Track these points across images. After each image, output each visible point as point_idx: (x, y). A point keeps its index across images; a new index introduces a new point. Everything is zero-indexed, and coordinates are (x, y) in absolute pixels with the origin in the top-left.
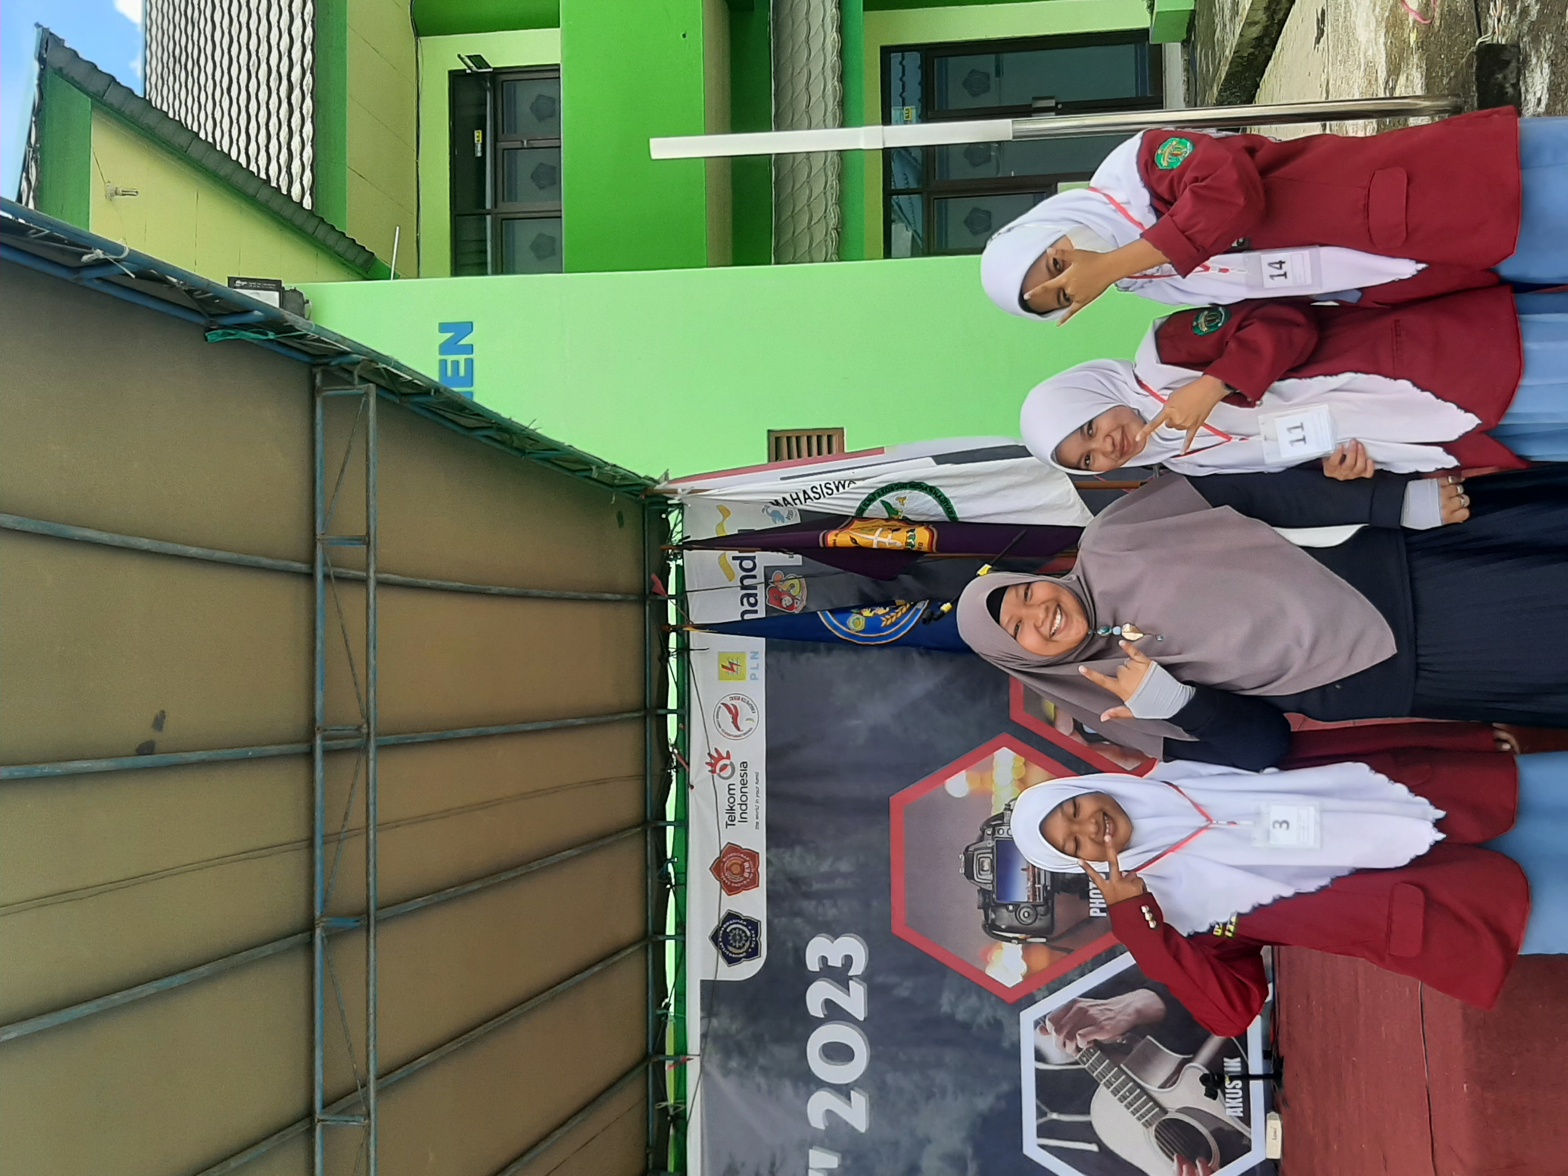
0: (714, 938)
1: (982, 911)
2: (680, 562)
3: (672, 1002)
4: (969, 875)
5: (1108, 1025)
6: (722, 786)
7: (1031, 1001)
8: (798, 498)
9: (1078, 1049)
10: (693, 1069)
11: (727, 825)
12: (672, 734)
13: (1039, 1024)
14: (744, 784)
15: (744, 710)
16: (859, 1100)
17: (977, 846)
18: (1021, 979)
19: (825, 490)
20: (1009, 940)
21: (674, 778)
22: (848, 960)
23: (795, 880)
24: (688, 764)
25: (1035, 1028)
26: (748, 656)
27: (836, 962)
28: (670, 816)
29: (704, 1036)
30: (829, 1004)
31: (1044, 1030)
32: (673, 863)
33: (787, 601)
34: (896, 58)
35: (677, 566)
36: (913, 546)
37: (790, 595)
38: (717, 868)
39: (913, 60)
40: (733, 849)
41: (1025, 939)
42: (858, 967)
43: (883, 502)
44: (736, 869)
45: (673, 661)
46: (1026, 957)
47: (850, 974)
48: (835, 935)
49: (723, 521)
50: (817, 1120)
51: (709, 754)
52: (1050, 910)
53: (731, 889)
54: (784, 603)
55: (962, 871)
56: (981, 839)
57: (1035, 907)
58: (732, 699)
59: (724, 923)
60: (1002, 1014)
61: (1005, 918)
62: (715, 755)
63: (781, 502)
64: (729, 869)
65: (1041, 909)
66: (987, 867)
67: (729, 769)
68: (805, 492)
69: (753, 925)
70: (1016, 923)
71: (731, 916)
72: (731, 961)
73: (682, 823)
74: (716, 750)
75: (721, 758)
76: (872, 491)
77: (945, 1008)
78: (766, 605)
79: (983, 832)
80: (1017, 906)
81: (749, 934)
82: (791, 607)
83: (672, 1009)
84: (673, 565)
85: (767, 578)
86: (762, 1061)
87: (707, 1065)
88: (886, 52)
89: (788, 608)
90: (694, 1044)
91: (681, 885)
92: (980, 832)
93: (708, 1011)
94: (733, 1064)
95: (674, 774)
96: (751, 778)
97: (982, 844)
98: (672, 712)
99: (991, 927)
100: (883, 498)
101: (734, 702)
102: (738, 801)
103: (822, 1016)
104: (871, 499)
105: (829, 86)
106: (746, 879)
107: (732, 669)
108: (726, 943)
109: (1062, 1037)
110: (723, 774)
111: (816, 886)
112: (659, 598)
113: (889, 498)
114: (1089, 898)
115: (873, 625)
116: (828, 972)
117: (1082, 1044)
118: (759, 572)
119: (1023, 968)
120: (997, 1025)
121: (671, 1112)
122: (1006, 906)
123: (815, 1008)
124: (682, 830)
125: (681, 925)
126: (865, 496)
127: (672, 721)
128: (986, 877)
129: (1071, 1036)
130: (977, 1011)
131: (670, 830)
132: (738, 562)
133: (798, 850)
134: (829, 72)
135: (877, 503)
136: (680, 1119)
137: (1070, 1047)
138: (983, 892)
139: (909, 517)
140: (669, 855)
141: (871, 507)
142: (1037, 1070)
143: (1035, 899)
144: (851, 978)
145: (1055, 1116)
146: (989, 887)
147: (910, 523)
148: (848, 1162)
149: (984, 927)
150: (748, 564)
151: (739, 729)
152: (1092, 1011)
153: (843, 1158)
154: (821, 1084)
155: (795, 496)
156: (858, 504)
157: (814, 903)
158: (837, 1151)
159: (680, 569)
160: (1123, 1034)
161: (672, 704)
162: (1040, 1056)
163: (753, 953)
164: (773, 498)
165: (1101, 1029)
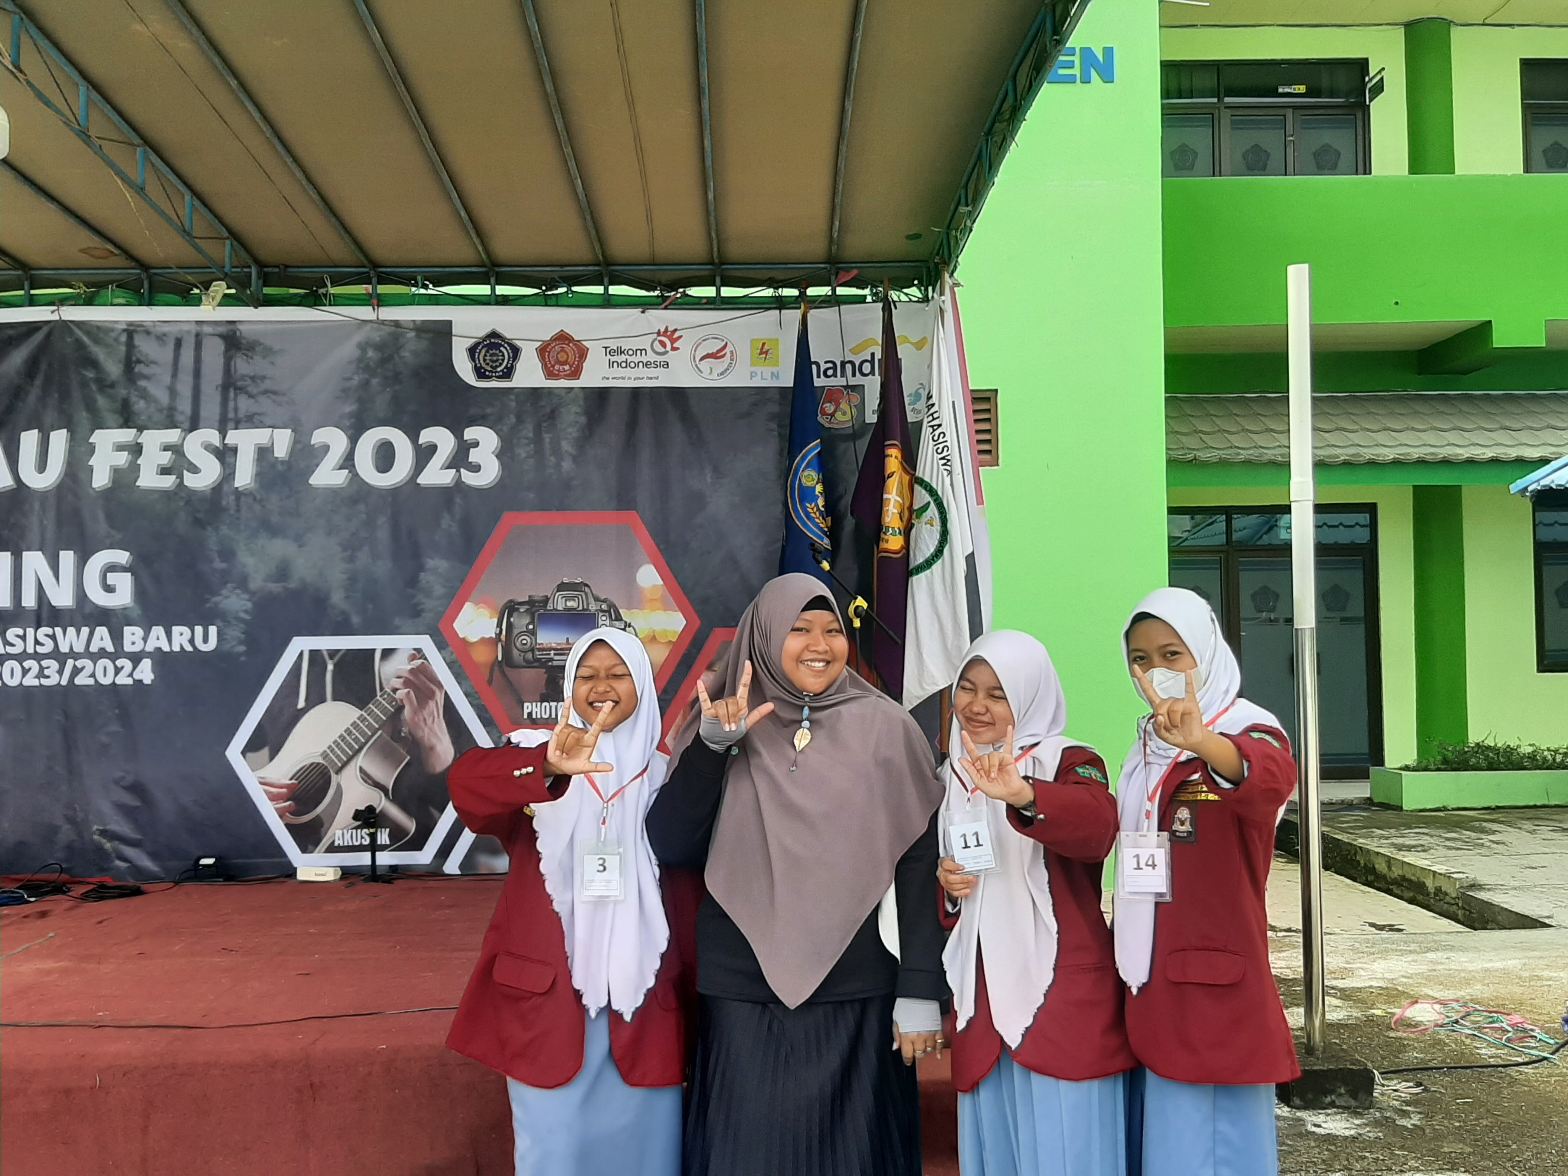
0: (494, 334)
1: (527, 599)
2: (869, 299)
3: (430, 292)
4: (562, 587)
5: (419, 719)
6: (645, 343)
7: (441, 646)
8: (934, 419)
9: (395, 690)
10: (365, 313)
11: (606, 348)
12: (695, 292)
13: (418, 653)
14: (647, 365)
15: (720, 365)
16: (340, 478)
17: (590, 595)
18: (461, 636)
19: (941, 446)
20: (500, 624)
21: (652, 294)
22: (476, 468)
23: (553, 416)
24: (666, 308)
25: (415, 649)
26: (775, 370)
27: (474, 456)
28: (614, 290)
29: (397, 324)
30: (432, 449)
31: (413, 658)
32: (567, 292)
33: (829, 408)
34: (1364, 518)
35: (865, 296)
36: (885, 534)
37: (835, 411)
38: (563, 338)
39: (1361, 536)
40: (582, 353)
41: (500, 640)
42: (469, 478)
43: (929, 503)
44: (562, 357)
45: (769, 292)
46: (483, 640)
47: (462, 470)
48: (500, 455)
49: (912, 343)
50: (320, 436)
51: (676, 330)
52: (529, 664)
53: (543, 351)
54: (828, 405)
55: (566, 580)
56: (597, 599)
57: (532, 650)
58: (732, 352)
59: (509, 344)
60: (428, 616)
61: (521, 622)
62: (676, 336)
63: (930, 402)
64: (563, 350)
65: (529, 656)
66: (570, 604)
67: (662, 350)
68: (940, 426)
69: (508, 374)
70: (516, 632)
71: (516, 352)
72: (472, 351)
73: (608, 302)
74: (680, 337)
75: (673, 341)
76: (940, 493)
77: (431, 563)
78: (824, 387)
79: (604, 601)
80: (533, 633)
81: (499, 369)
82: (824, 413)
83: (422, 291)
84: (867, 292)
85: (853, 388)
86: (375, 381)
87: (368, 327)
88: (1371, 509)
89: (823, 409)
90: (389, 313)
91: (547, 301)
92: (603, 598)
93: (423, 328)
94: (370, 353)
95: (657, 293)
96: (652, 372)
97: (591, 600)
98: (718, 291)
99: (511, 608)
100: (932, 504)
101: (729, 355)
102: (630, 359)
103: (420, 442)
104: (932, 492)
105: (1339, 451)
106: (553, 366)
107: (761, 353)
108: (491, 346)
109: (406, 675)
110: (657, 342)
111: (547, 437)
112: (833, 277)
113: (933, 509)
114: (542, 702)
115: (806, 494)
116: (463, 450)
117: (401, 694)
118: (858, 380)
119: (473, 639)
120: (416, 612)
121: (322, 291)
122: (532, 622)
123: (428, 435)
124: (600, 301)
125: (506, 301)
126: (934, 486)
127: (709, 292)
128: (560, 604)
129: (407, 683)
130: (428, 593)
131: (599, 290)
132: (869, 358)
133: (583, 420)
134: (1352, 451)
135: (927, 498)
136: (314, 300)
137: (398, 683)
138: (546, 600)
139: (914, 531)
140: (575, 289)
141: (924, 492)
142: (374, 650)
143: (539, 650)
144: (458, 471)
145: (330, 667)
146: (550, 606)
147: (907, 531)
148: (280, 467)
149: (511, 601)
150: (867, 368)
151: (702, 359)
152: (432, 704)
153: (283, 462)
154: (354, 440)
155: (935, 416)
156: (927, 479)
157: (531, 435)
158: (290, 457)
159: (862, 300)
160: (410, 733)
161: (727, 292)
162: (387, 653)
163: (481, 374)
164: (935, 393)
165: (415, 712)
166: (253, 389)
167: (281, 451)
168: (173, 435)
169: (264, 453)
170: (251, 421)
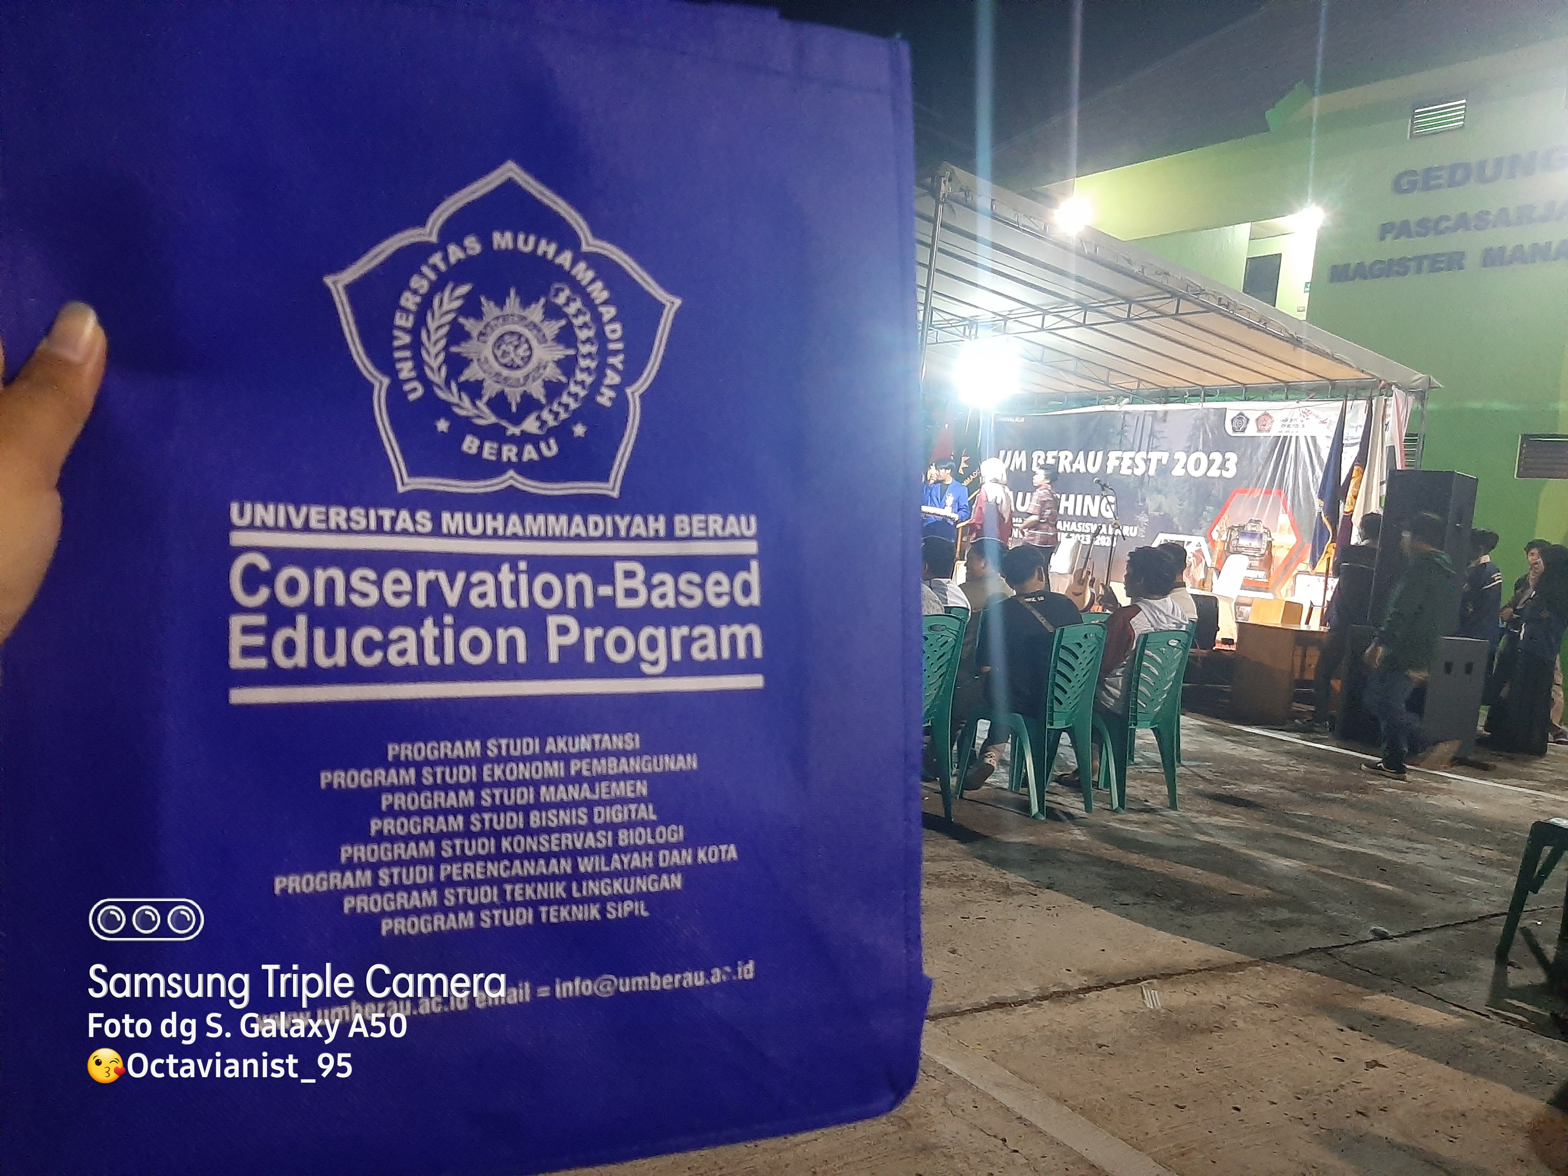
0: (1241, 414)
1: (1239, 525)
3: (1222, 398)
5: (1196, 570)
7: (1207, 542)
10: (1197, 405)
11: (1281, 419)
13: (1199, 545)
14: (1296, 426)
15: (1325, 426)
16: (1182, 472)
17: (1262, 524)
18: (1214, 539)
20: (1228, 535)
22: (1228, 470)
23: (1258, 448)
24: (1307, 401)
25: (1198, 542)
27: (1228, 465)
29: (1208, 409)
30: (1214, 461)
31: (1197, 546)
38: (1266, 414)
40: (1272, 421)
41: (1227, 542)
42: (1226, 474)
44: (1265, 423)
46: (1221, 541)
47: (1223, 470)
48: (1237, 465)
50: (1178, 455)
51: (1309, 410)
52: (1235, 553)
53: (1258, 421)
55: (1251, 519)
56: (1264, 528)
57: (1237, 547)
59: (1246, 418)
60: (1203, 530)
61: (1235, 534)
62: (1309, 413)
64: (1265, 420)
65: (1236, 549)
66: (1254, 528)
67: (1303, 419)
69: (1244, 430)
70: (1233, 538)
71: (1248, 421)
72: (1232, 421)
73: (1287, 398)
74: (1311, 413)
75: (1307, 415)
77: (1208, 508)
79: (1267, 527)
80: (1238, 539)
81: (1241, 428)
83: (1220, 398)
86: (1198, 434)
87: (1198, 411)
90: (1206, 405)
91: (1262, 400)
93: (1216, 412)
94: (1198, 422)
96: (1297, 430)
97: (1262, 528)
99: (1231, 529)
101: (1329, 422)
102: (1290, 424)
103: (1210, 459)
106: (1261, 427)
108: (1239, 419)
109: (1194, 552)
110: (1301, 416)
111: (1255, 457)
116: (1225, 461)
117: (1191, 559)
120: (1201, 528)
121: (1185, 397)
122: (1238, 535)
123: (1213, 456)
125: (1248, 399)
128: (1249, 528)
129: (1194, 556)
130: (1204, 520)
131: (1284, 395)
133: (1268, 449)
136: (1183, 401)
137: (1191, 555)
138: (1244, 526)
140: (1275, 394)
142: (1184, 541)
143: (1239, 547)
144: (1221, 471)
146: (1245, 528)
148: (1163, 467)
149: (1233, 525)
152: (1201, 565)
153: (1164, 465)
154: (1188, 457)
157: (1249, 457)
158: (1167, 463)
163: (1234, 430)
165: (1195, 567)
166: (1158, 436)
167: (1164, 462)
168: (1132, 454)
169: (1159, 461)
170: (1156, 449)
